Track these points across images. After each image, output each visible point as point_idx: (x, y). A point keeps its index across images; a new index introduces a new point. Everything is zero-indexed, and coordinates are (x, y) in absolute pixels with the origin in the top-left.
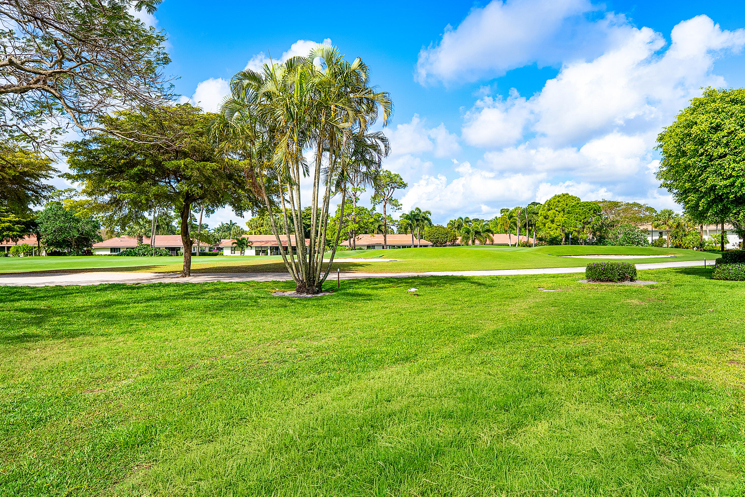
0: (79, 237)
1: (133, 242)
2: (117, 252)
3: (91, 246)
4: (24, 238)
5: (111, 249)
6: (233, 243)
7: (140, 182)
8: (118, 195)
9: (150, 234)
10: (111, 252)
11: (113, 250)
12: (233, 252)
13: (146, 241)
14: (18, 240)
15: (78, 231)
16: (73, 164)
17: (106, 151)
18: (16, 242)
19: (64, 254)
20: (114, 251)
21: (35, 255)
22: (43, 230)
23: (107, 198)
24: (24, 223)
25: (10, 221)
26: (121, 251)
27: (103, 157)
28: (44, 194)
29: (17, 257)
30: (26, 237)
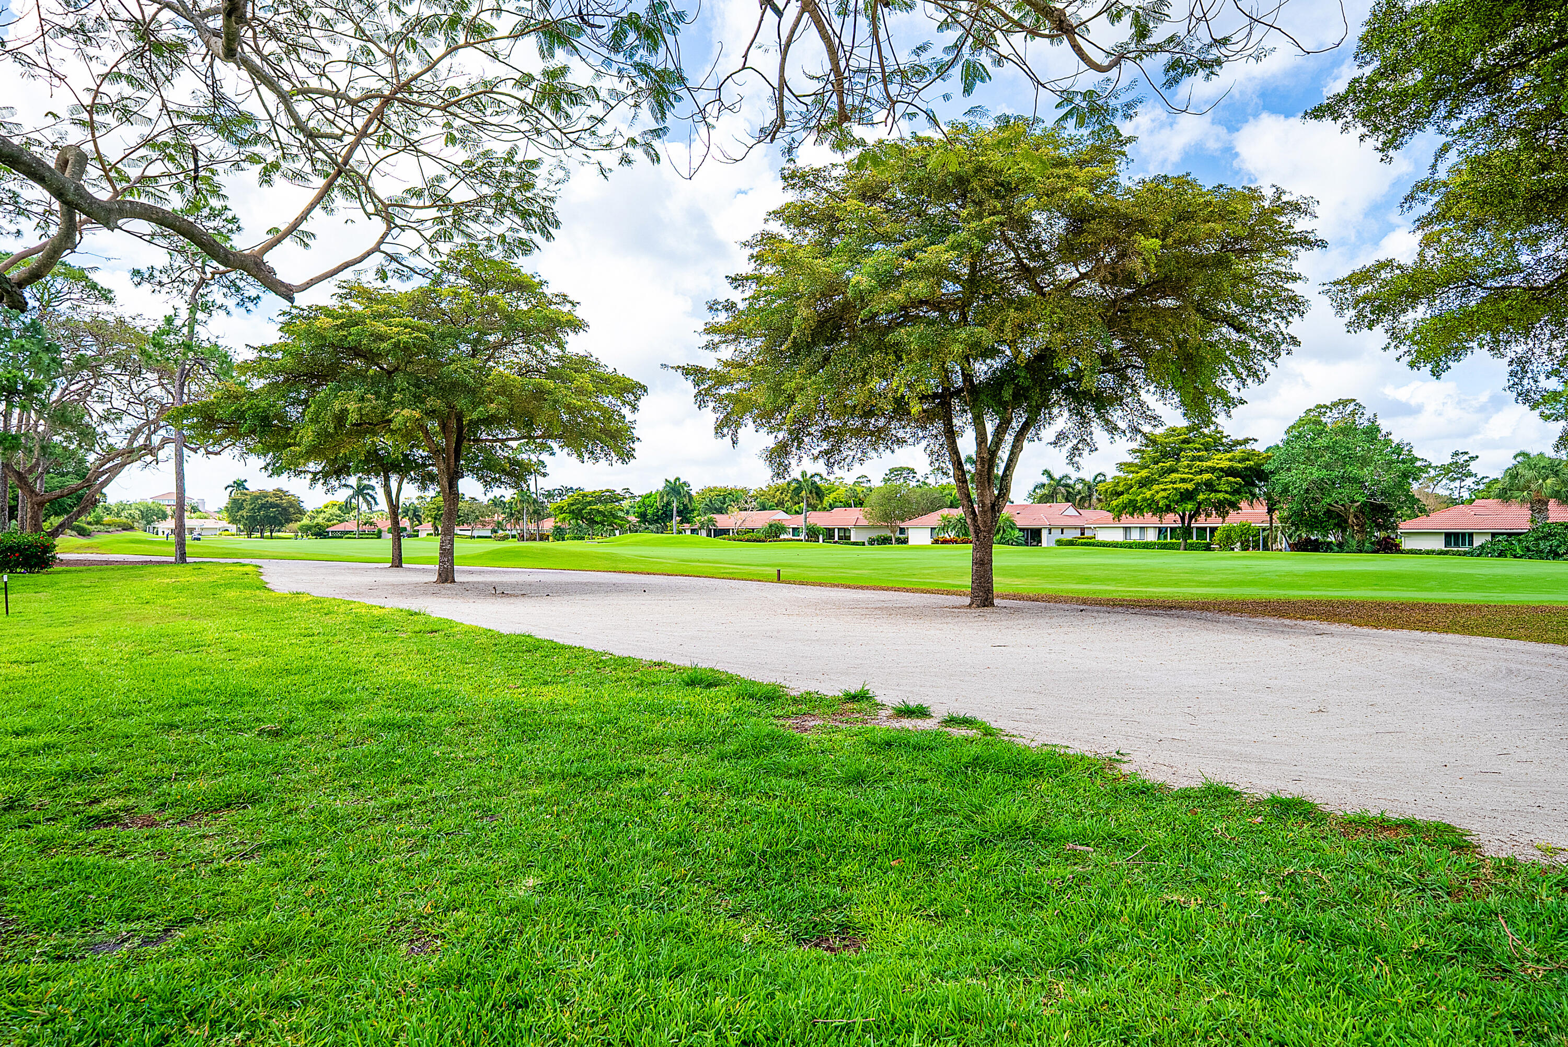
0: (1364, 504)
1: (1515, 518)
2: (1464, 544)
3: (1394, 529)
4: (1240, 509)
5: (1448, 535)
10: (1447, 544)
11: (1452, 538)
14: (1227, 513)
15: (1365, 487)
18: (1224, 517)
19: (1328, 547)
20: (1457, 545)
21: (1266, 547)
22: (1279, 488)
24: (1239, 473)
25: (1213, 470)
26: (1477, 542)
29: (1230, 552)
30: (1243, 504)
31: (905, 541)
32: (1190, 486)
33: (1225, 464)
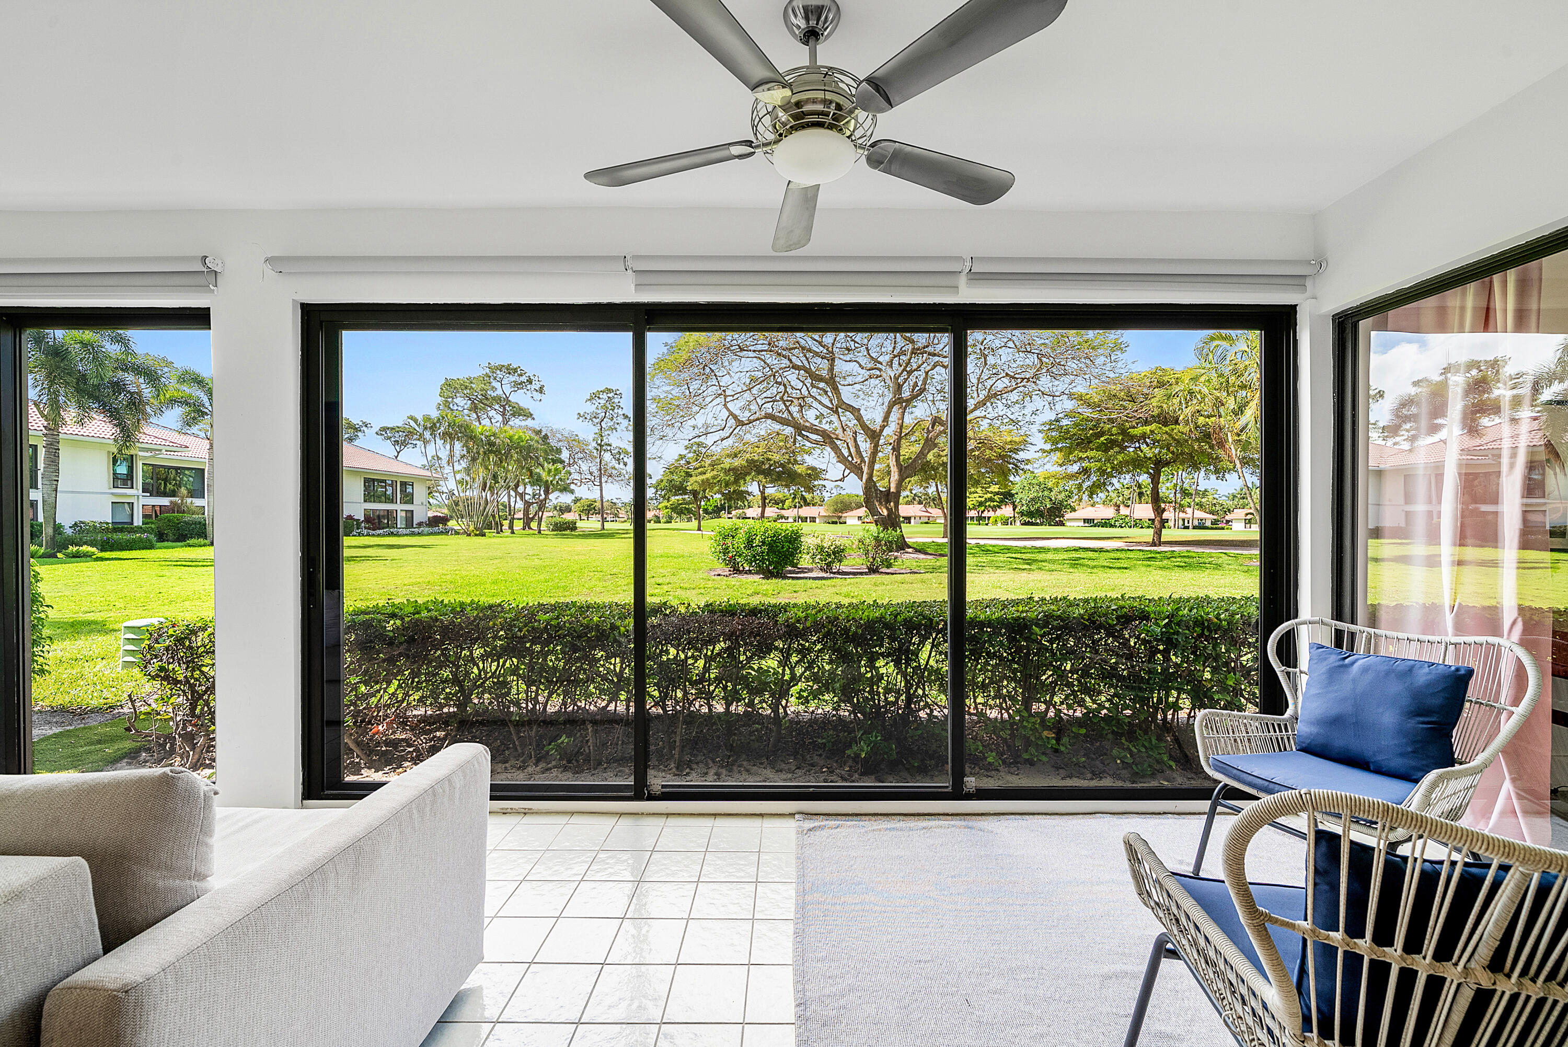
0: (1052, 507)
1: (1108, 512)
2: (1091, 523)
3: (1062, 517)
4: (1002, 509)
5: (1084, 520)
6: (1247, 514)
7: (1106, 451)
8: (1085, 464)
9: (1130, 503)
10: (1084, 522)
11: (1087, 521)
12: (1248, 526)
13: (1124, 511)
14: (997, 510)
15: (1051, 500)
16: (1048, 439)
17: (1076, 425)
19: (1037, 524)
20: (1088, 523)
21: (1011, 524)
22: (1018, 501)
23: (1075, 468)
24: (1001, 494)
25: (993, 493)
26: (1095, 522)
27: (1073, 431)
28: (1022, 467)
29: (995, 526)
30: (1004, 507)
31: (845, 523)
32: (983, 499)
33: (997, 490)
